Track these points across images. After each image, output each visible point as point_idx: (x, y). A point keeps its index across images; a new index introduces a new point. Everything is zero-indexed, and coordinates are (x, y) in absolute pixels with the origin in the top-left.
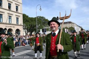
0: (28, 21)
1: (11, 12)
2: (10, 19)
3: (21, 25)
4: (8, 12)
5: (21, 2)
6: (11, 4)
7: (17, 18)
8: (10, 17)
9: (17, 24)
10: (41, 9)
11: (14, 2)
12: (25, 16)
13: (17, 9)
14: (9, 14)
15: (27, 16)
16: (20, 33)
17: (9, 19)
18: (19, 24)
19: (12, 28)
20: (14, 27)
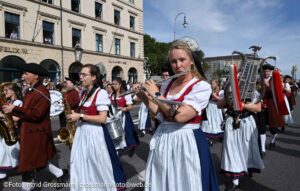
0: (154, 51)
1: (119, 31)
2: (118, 46)
3: (139, 60)
4: (114, 29)
5: (141, 8)
6: (119, 12)
7: (132, 44)
8: (117, 42)
9: (132, 57)
10: (185, 23)
12: (147, 40)
13: (132, 24)
14: (115, 34)
15: (153, 40)
16: (136, 77)
17: (116, 44)
18: (137, 56)
19: (120, 65)
20: (125, 63)
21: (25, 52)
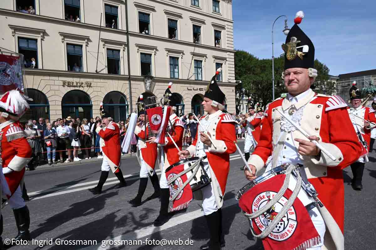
2: (199, 70)
3: (228, 85)
4: (192, 49)
7: (219, 65)
11: (208, 21)
17: (197, 68)
18: (226, 80)
21: (89, 85)
